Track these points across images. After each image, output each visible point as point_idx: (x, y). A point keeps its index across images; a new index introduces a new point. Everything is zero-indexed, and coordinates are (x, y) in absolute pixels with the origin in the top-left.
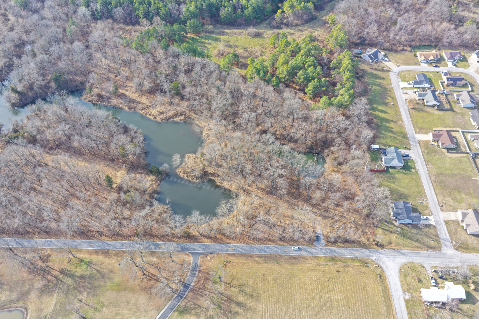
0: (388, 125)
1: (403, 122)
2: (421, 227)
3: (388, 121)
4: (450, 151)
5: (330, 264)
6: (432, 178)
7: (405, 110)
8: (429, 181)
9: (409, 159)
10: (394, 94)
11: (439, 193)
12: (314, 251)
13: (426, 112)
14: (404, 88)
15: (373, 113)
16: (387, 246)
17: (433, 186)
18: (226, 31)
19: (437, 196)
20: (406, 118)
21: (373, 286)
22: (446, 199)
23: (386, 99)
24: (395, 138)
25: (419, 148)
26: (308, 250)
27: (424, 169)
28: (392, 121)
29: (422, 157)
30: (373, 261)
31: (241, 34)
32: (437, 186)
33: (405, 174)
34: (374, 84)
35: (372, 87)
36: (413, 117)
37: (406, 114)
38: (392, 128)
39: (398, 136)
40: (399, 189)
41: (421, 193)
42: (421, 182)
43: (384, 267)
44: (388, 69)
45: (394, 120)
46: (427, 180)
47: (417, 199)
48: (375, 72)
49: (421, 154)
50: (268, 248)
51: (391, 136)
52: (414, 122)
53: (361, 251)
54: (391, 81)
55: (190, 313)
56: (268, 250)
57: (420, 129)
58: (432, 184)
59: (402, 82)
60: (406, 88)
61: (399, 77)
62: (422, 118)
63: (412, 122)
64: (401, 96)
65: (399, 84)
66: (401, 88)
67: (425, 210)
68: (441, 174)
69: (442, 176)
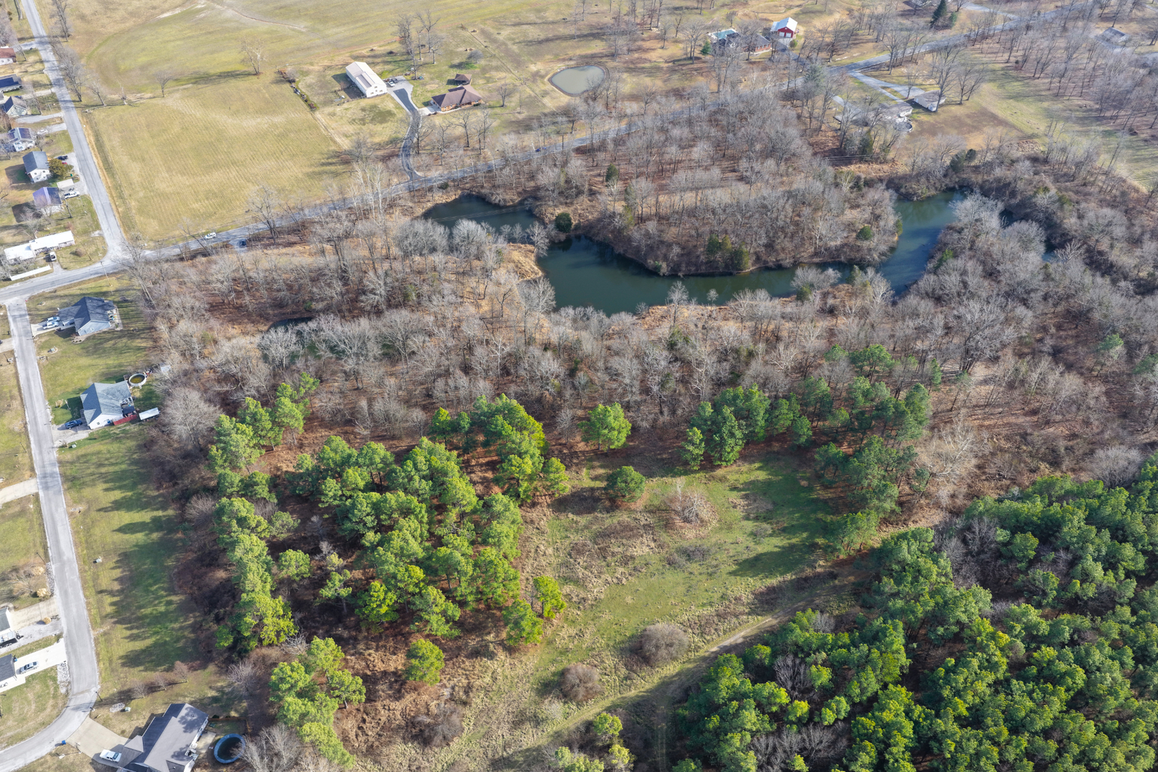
0: (117, 495)
1: (71, 515)
3: (117, 506)
6: (19, 402)
7: (60, 554)
8: (25, 395)
9: (68, 423)
10: (88, 604)
14: (50, 644)
17: (20, 388)
20: (60, 529)
23: (120, 580)
24: (101, 465)
25: (36, 457)
27: (34, 413)
28: (105, 510)
29: (32, 439)
32: (11, 391)
35: (169, 603)
36: (38, 540)
37: (57, 542)
38: (107, 490)
39: (92, 474)
41: (48, 367)
42: (45, 386)
44: (103, 712)
47: (60, 354)
49: (33, 446)
52: (37, 527)
54: (98, 654)
57: (23, 512)
58: (20, 392)
59: (54, 669)
60: (44, 643)
61: (63, 691)
62: (9, 550)
63: (42, 525)
64: (66, 605)
65: (68, 653)
66: (62, 640)
67: (47, 342)
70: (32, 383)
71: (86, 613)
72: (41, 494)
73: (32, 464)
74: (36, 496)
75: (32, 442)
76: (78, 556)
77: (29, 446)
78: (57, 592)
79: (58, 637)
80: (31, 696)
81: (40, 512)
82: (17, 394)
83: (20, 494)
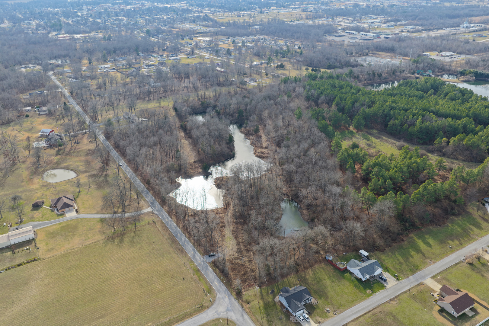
0: (413, 253)
1: (434, 263)
2: (291, 319)
4: (444, 314)
5: (191, 271)
6: (375, 310)
7: (456, 259)
8: (370, 308)
9: (381, 283)
11: (361, 322)
12: (198, 258)
13: (483, 276)
15: (415, 238)
16: (243, 301)
17: (365, 314)
18: (384, 137)
19: (353, 321)
20: (444, 263)
21: (186, 305)
23: (453, 240)
24: (400, 263)
26: (196, 255)
28: (424, 255)
30: (215, 297)
31: (392, 143)
32: (370, 317)
33: (355, 286)
34: (460, 226)
35: (453, 226)
36: (454, 268)
39: (407, 265)
40: (329, 288)
41: (342, 307)
42: (359, 302)
43: (214, 306)
45: (426, 255)
46: (368, 306)
47: (330, 306)
48: (480, 220)
49: (404, 290)
50: (181, 235)
51: (398, 260)
52: (448, 271)
53: (221, 285)
55: (102, 224)
56: (179, 235)
58: (367, 313)
62: (466, 275)
63: (446, 270)
67: (321, 317)
68: (394, 316)
69: (392, 318)
71: (474, 243)
72: (431, 276)
73: (415, 286)
75: (402, 291)
76: (452, 253)
77: (405, 292)
81: (440, 272)
82: (370, 313)
83: (436, 283)
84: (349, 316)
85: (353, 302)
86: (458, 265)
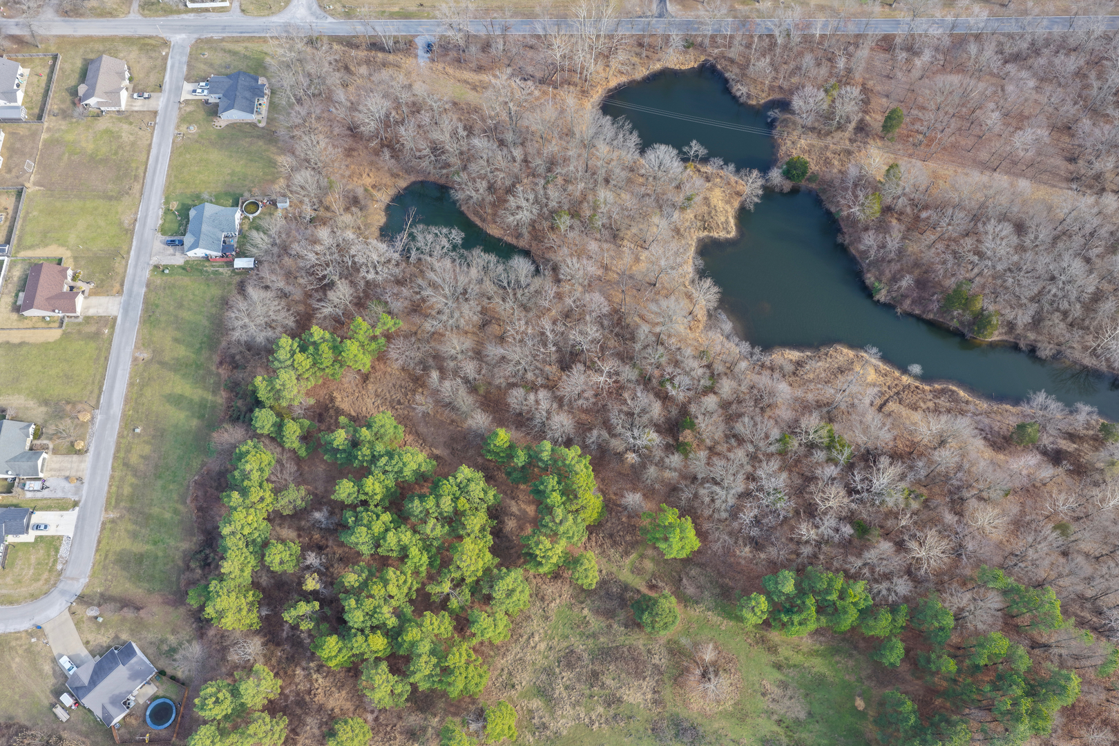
1: (135, 359)
3: (178, 366)
6: (140, 186)
8: (148, 180)
10: (112, 477)
14: (66, 509)
17: (146, 168)
19: (150, 145)
20: (120, 372)
22: (132, 138)
24: (181, 306)
25: (130, 270)
27: (147, 210)
28: (165, 365)
29: (134, 243)
32: (137, 168)
35: (176, 511)
36: (97, 378)
37: (112, 388)
38: (176, 340)
41: (180, 149)
42: (168, 176)
44: (81, 610)
46: (153, 181)
47: (196, 137)
49: (132, 253)
52: (102, 360)
54: (99, 542)
57: (96, 336)
58: (145, 173)
59: (60, 538)
60: (62, 505)
61: (59, 567)
62: (71, 377)
63: (107, 359)
64: (94, 468)
65: (76, 527)
66: (77, 509)
67: (190, 112)
68: (110, 198)
69: (111, 194)
70: (159, 166)
71: (106, 488)
72: (119, 321)
73: (124, 277)
74: (115, 319)
75: (134, 247)
76: (124, 415)
77: (128, 252)
78: (92, 449)
79: (76, 504)
80: (33, 559)
81: (110, 344)
82: (142, 174)
83: (102, 312)
84: (160, 145)
85: (176, 169)
86: (96, 391)
